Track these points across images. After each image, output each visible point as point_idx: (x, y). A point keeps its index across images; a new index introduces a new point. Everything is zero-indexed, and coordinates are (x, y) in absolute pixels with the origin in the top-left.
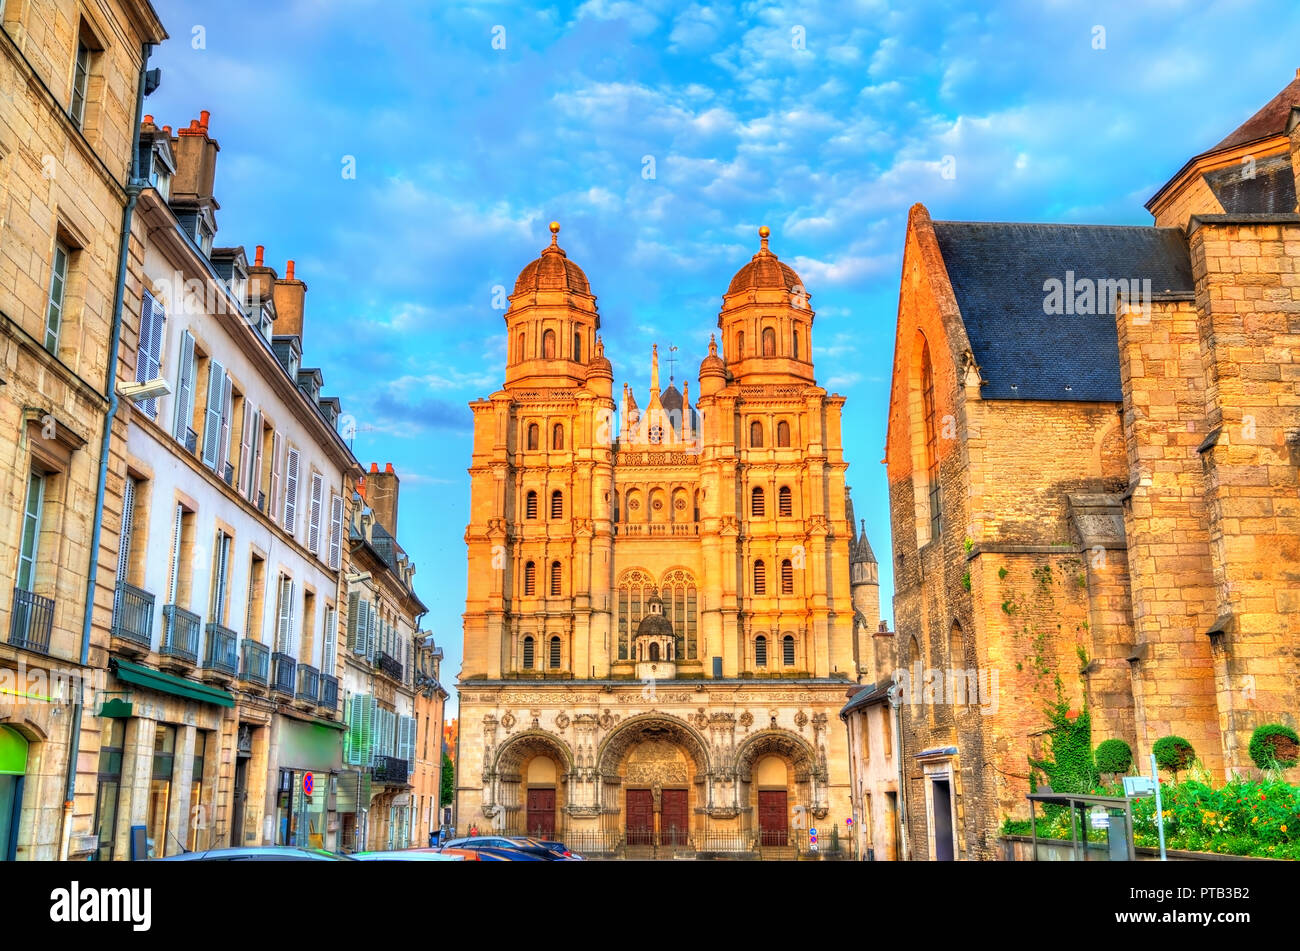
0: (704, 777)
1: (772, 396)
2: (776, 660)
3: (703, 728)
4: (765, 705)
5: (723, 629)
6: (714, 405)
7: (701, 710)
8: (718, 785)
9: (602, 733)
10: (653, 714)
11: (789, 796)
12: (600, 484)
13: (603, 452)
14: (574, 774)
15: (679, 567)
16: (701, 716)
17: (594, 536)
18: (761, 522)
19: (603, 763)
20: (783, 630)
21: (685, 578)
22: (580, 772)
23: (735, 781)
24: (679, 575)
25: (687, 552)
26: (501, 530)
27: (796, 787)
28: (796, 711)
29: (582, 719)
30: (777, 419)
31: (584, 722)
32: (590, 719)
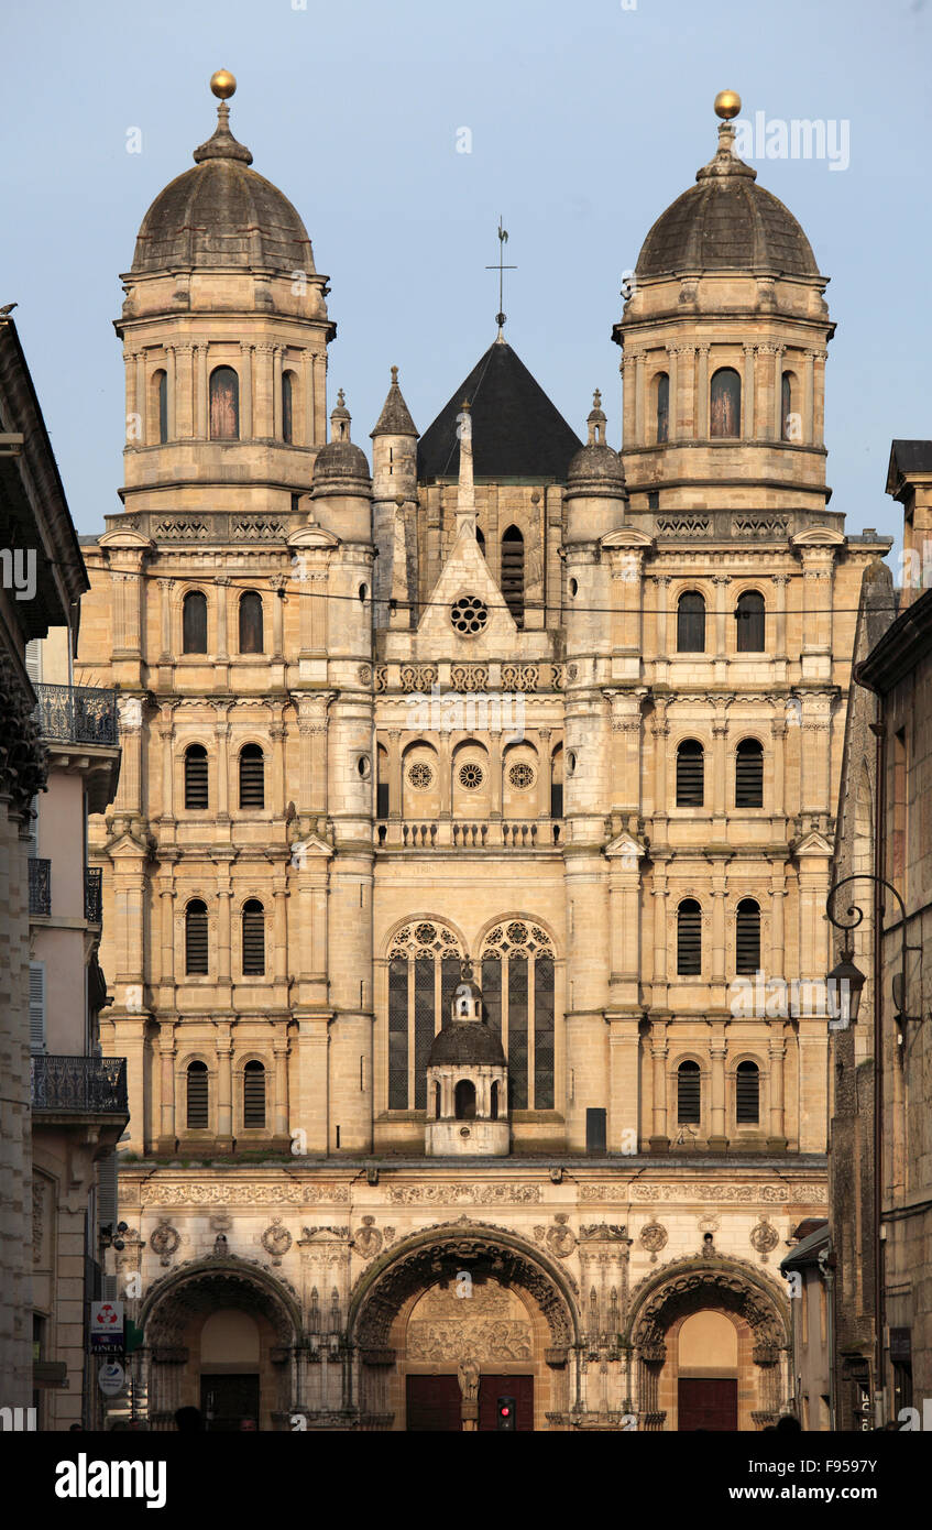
0: (566, 1352)
1: (727, 538)
2: (719, 1114)
3: (564, 1255)
4: (691, 1209)
5: (608, 1050)
6: (597, 561)
7: (561, 1218)
8: (594, 1367)
9: (359, 1264)
10: (464, 1226)
11: (740, 1390)
12: (346, 740)
13: (354, 667)
14: (304, 1345)
15: (519, 915)
16: (560, 1230)
17: (335, 853)
18: (693, 820)
19: (362, 1325)
20: (736, 1051)
21: (530, 939)
22: (315, 1342)
23: (628, 1361)
24: (517, 933)
25: (535, 883)
26: (135, 840)
27: (757, 1370)
28: (756, 1221)
29: (318, 1236)
30: (737, 587)
31: (321, 1242)
32: (334, 1237)
